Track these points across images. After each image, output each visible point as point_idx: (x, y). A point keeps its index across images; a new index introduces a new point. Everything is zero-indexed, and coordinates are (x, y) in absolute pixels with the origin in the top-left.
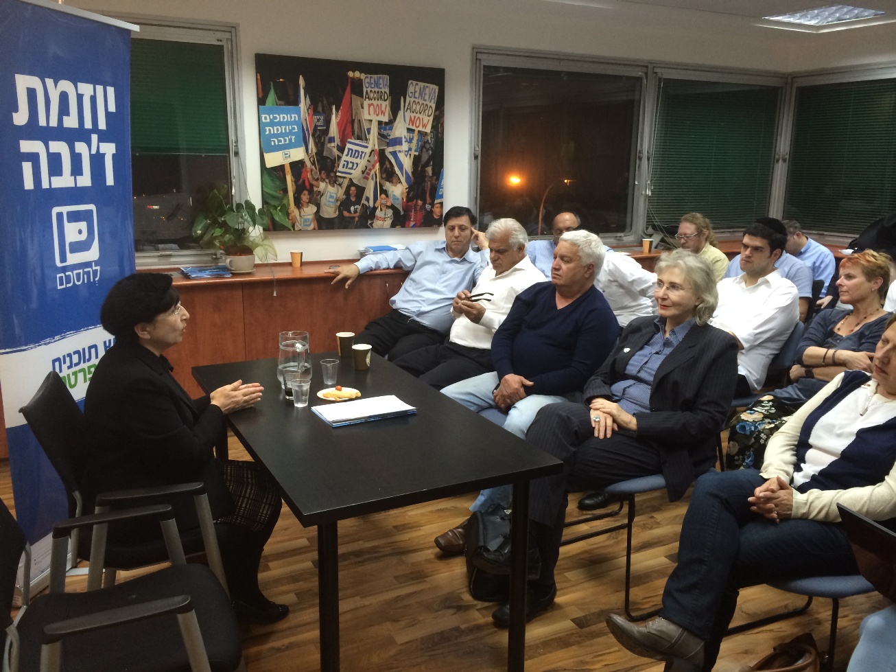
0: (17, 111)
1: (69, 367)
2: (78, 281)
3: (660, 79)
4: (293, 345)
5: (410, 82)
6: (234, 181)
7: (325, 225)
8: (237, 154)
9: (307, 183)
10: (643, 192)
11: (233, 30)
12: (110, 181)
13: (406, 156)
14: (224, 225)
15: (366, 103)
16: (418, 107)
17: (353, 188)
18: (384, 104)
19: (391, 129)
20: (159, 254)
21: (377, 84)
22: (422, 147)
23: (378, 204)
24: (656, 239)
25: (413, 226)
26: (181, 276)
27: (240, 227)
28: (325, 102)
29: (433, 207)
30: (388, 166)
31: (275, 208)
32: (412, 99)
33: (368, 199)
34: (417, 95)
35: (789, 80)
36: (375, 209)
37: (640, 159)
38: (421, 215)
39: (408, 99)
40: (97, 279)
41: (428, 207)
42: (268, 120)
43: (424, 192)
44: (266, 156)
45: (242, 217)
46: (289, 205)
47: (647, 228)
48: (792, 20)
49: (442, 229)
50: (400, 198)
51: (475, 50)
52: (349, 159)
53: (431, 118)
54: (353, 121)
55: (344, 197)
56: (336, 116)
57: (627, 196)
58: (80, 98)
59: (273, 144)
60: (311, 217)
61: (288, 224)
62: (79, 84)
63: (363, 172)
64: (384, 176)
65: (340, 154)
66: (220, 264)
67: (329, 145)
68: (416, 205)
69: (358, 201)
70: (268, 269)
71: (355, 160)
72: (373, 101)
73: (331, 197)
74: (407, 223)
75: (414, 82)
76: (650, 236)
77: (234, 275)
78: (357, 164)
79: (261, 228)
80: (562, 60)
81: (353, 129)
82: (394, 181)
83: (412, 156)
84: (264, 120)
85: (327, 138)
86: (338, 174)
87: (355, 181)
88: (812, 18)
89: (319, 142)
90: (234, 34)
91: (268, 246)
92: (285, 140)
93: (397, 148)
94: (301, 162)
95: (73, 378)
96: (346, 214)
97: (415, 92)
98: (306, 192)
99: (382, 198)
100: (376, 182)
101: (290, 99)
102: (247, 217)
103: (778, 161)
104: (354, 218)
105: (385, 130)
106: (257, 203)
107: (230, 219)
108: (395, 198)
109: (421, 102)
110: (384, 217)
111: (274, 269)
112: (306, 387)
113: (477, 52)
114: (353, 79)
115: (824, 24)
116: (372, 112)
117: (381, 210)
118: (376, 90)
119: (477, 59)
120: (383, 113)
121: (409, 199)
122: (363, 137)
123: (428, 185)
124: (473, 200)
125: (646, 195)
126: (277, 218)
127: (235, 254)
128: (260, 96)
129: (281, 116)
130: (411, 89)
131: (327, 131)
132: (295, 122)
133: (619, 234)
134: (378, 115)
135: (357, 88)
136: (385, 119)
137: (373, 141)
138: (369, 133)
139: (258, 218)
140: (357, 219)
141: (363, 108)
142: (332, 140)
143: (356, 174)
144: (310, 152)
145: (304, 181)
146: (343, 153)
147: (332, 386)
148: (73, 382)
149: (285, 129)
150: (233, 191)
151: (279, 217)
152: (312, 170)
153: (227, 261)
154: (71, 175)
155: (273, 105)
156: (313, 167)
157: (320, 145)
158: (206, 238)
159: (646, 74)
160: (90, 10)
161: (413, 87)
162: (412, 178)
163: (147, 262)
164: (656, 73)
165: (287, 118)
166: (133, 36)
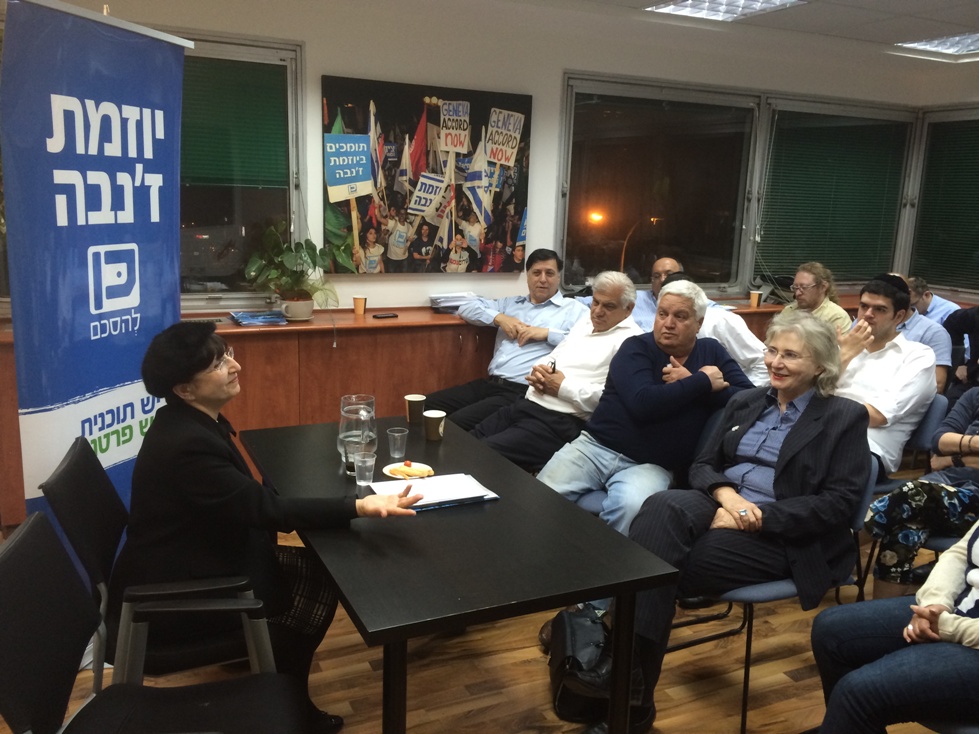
0: (51, 136)
1: (101, 429)
2: (115, 330)
3: (774, 111)
4: (356, 412)
5: (493, 110)
6: (293, 216)
7: (393, 268)
8: (297, 187)
9: (374, 221)
10: (752, 238)
11: (298, 49)
12: (155, 217)
13: (486, 192)
14: (280, 266)
15: (444, 132)
16: (501, 138)
17: (425, 227)
18: (463, 133)
19: (470, 162)
20: (207, 296)
21: (456, 112)
22: (505, 182)
23: (452, 245)
24: (765, 291)
25: (491, 271)
26: (230, 322)
27: (299, 269)
28: (398, 130)
29: (514, 250)
30: (466, 203)
31: (338, 248)
32: (495, 129)
33: (441, 240)
34: (500, 124)
35: (920, 115)
36: (449, 251)
37: (749, 200)
38: (500, 258)
39: (490, 129)
40: (136, 328)
41: (508, 250)
42: (334, 150)
43: (505, 233)
44: (330, 189)
45: (301, 258)
46: (353, 245)
47: (755, 279)
48: (928, 47)
49: (524, 275)
50: (478, 239)
51: (567, 76)
52: (422, 194)
53: (515, 151)
54: (428, 153)
55: (416, 237)
56: (410, 146)
57: (732, 241)
58: (124, 122)
59: (338, 176)
60: (376, 259)
61: (351, 266)
62: (124, 107)
63: (437, 210)
64: (461, 214)
65: (412, 189)
66: (274, 309)
67: (400, 179)
68: (495, 247)
69: (431, 242)
70: (327, 316)
71: (428, 196)
72: (451, 131)
73: (400, 236)
74: (484, 267)
75: (498, 110)
76: (758, 287)
77: (291, 322)
78: (431, 200)
79: (321, 270)
80: (664, 87)
81: (427, 161)
82: (472, 220)
83: (493, 193)
84: (329, 150)
85: (398, 171)
86: (409, 211)
87: (428, 220)
88: (952, 46)
89: (390, 175)
90: (299, 54)
91: (330, 291)
92: (352, 173)
93: (476, 183)
94: (369, 198)
95: (104, 441)
96: (416, 256)
97: (499, 121)
98: (373, 231)
99: (457, 239)
100: (451, 221)
101: (358, 127)
102: (307, 258)
103: (905, 205)
104: (425, 260)
105: (463, 162)
106: (318, 242)
107: (289, 261)
108: (472, 239)
109: (505, 132)
110: (459, 260)
111: (335, 316)
112: (371, 462)
113: (569, 78)
114: (429, 105)
115: (964, 53)
116: (449, 142)
117: (456, 252)
118: (455, 118)
119: (568, 85)
120: (462, 144)
121: (488, 240)
122: (439, 171)
123: (509, 225)
124: (559, 242)
125: (755, 241)
126: (340, 260)
127: (292, 299)
128: (326, 123)
129: (349, 145)
130: (494, 118)
131: (398, 163)
132: (363, 153)
133: (723, 285)
134: (455, 146)
135: (434, 116)
136: (464, 150)
137: (449, 174)
138: (445, 166)
139: (319, 260)
140: (428, 261)
141: (439, 138)
142: (403, 173)
143: (429, 212)
144: (379, 185)
145: (371, 218)
146: (415, 188)
147: (399, 460)
148: (104, 447)
149: (352, 160)
150: (292, 227)
151: (342, 259)
152: (380, 206)
153: (283, 306)
154: (112, 210)
155: (340, 132)
156: (382, 203)
157: (390, 179)
158: (259, 281)
159: (759, 105)
160: (138, 23)
161: (497, 115)
162: (492, 217)
163: (194, 306)
164: (770, 104)
165: (354, 147)
166: (186, 53)
